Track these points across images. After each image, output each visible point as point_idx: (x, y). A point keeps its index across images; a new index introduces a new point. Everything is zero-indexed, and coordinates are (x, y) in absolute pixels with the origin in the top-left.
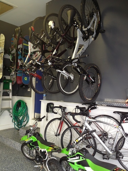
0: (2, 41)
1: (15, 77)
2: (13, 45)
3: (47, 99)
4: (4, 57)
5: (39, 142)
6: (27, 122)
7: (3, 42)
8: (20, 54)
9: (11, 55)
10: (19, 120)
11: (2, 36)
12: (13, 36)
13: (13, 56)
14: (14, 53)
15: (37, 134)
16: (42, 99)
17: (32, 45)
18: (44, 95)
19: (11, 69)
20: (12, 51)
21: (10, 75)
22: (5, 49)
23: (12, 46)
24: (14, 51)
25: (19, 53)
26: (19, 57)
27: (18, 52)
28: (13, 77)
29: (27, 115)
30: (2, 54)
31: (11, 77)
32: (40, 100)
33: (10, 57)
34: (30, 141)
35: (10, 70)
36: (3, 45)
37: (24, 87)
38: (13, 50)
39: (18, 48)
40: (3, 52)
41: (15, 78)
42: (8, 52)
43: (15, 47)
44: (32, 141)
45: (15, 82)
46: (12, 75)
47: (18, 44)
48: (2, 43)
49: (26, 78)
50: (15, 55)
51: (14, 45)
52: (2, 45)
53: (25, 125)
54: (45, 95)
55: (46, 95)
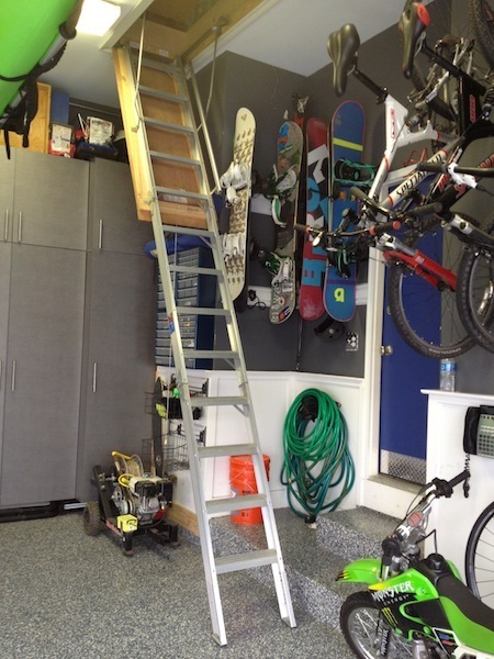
0: (245, 140)
1: (290, 289)
2: (283, 157)
3: (461, 387)
4: (253, 210)
5: (451, 609)
6: (346, 491)
7: (247, 143)
8: (317, 188)
9: (276, 197)
10: (307, 476)
11: (244, 118)
12: (286, 117)
13: (284, 202)
14: (288, 190)
15: (438, 564)
16: (436, 386)
17: (402, 112)
18: (447, 365)
19: (276, 257)
20: (281, 179)
21: (273, 282)
22: (254, 171)
23: (284, 161)
24: (290, 182)
25: (310, 184)
26: (312, 204)
27: (309, 180)
28: (284, 291)
29: (344, 460)
30: (245, 194)
31: (273, 292)
32: (423, 391)
33: (271, 208)
34: (401, 594)
35: (272, 259)
36: (249, 153)
37: (331, 331)
38: (286, 174)
39: (310, 162)
40: (250, 185)
41: (293, 296)
42: (265, 186)
43: (293, 161)
44: (411, 596)
45: (291, 310)
46: (277, 283)
47: (309, 145)
48: (244, 147)
49: (342, 290)
50: (295, 196)
51: (291, 154)
52: (243, 155)
53: (337, 503)
54: (449, 366)
55: (455, 368)
